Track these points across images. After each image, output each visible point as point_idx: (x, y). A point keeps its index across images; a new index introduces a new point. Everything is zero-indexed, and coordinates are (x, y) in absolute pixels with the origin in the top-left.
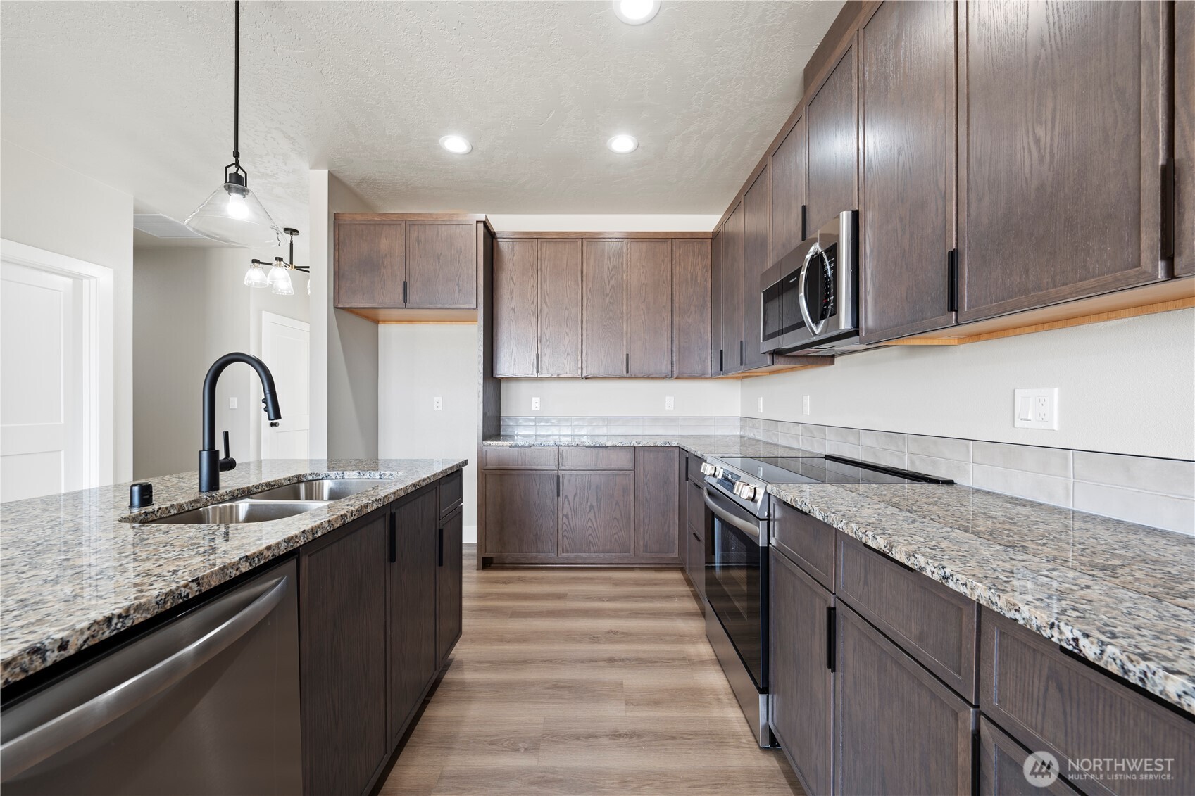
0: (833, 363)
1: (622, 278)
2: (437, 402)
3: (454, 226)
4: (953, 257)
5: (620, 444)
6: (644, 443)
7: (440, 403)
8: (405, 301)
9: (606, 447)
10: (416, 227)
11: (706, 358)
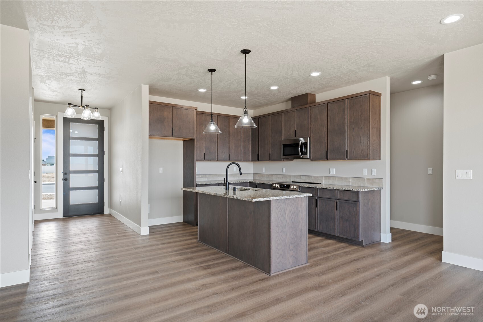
0: (293, 161)
1: (228, 129)
2: (161, 170)
3: (188, 110)
4: (327, 151)
5: (235, 182)
6: (241, 182)
7: (162, 170)
8: (173, 135)
9: (231, 183)
10: (176, 109)
11: (250, 156)
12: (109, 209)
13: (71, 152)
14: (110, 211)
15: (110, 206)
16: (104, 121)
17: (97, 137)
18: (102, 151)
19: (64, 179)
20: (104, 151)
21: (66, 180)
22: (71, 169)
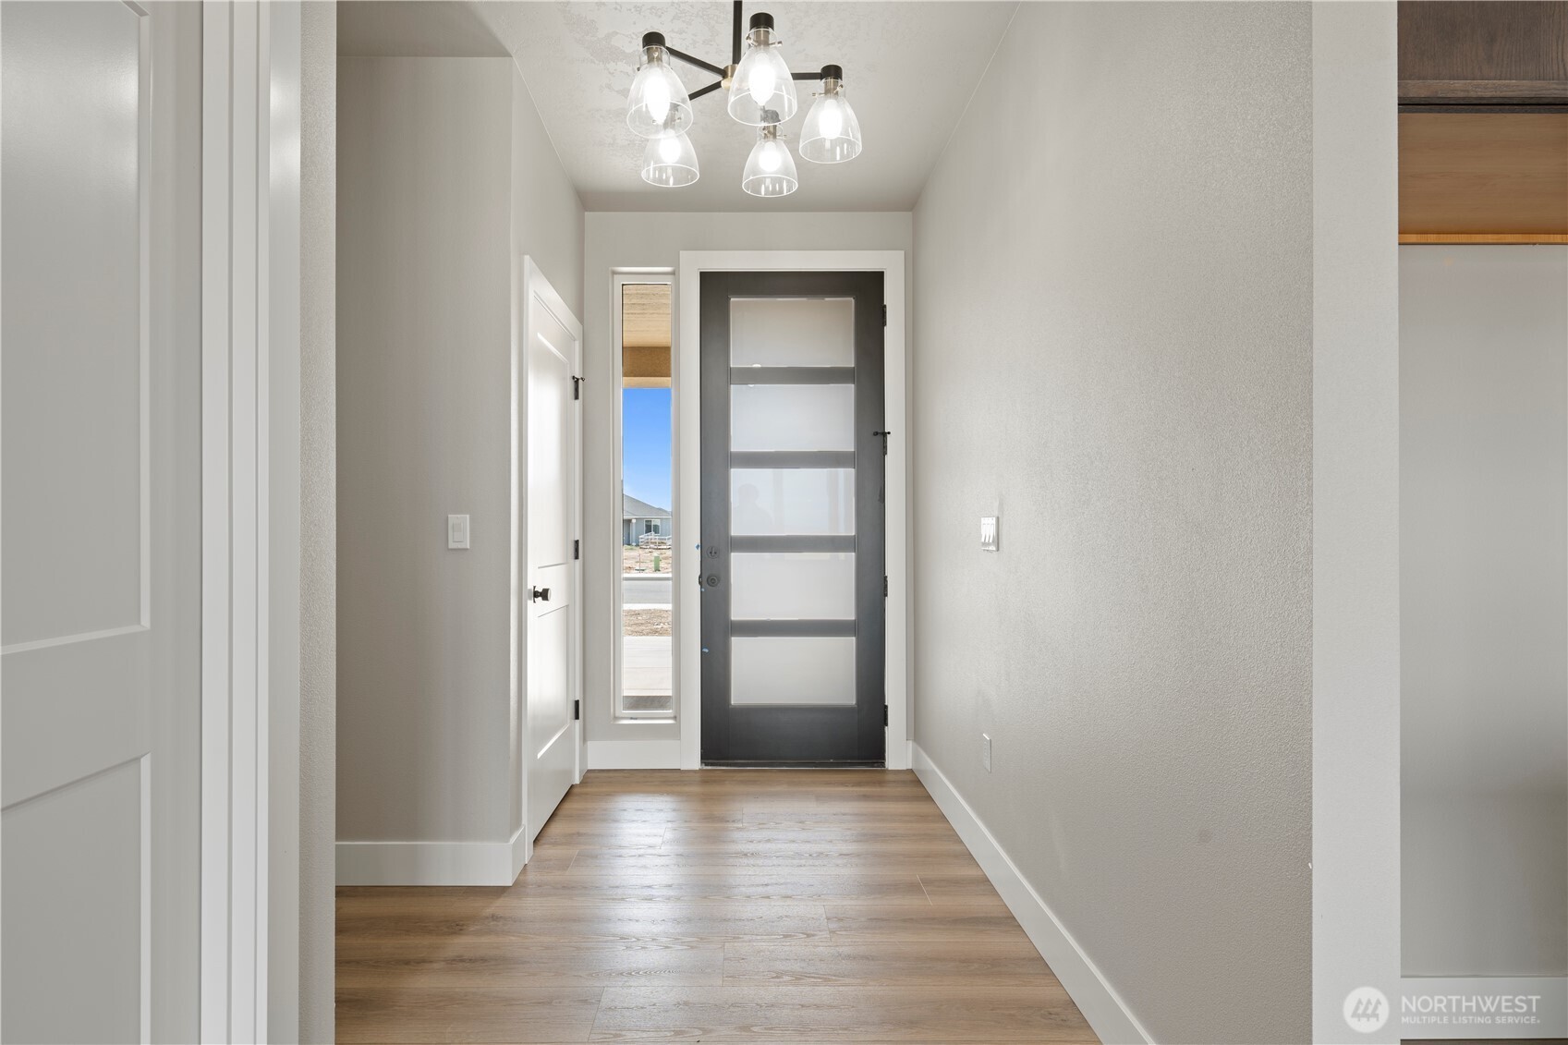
12: (910, 743)
13: (737, 445)
14: (916, 757)
15: (917, 732)
16: (883, 273)
17: (850, 362)
18: (876, 434)
19: (705, 579)
20: (885, 435)
21: (714, 582)
22: (736, 530)
